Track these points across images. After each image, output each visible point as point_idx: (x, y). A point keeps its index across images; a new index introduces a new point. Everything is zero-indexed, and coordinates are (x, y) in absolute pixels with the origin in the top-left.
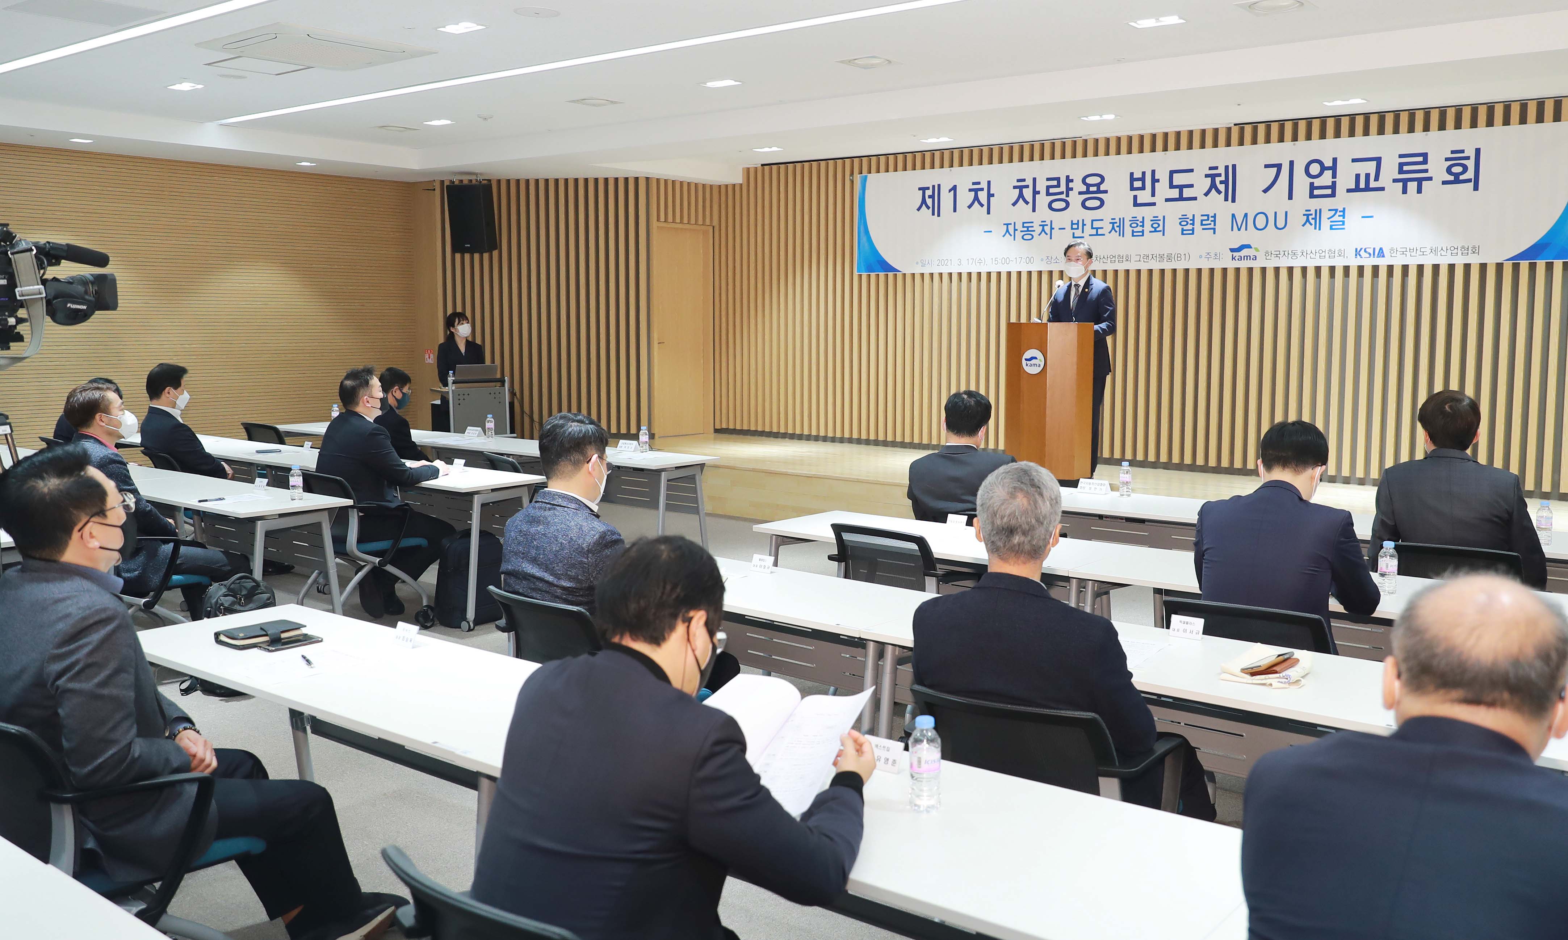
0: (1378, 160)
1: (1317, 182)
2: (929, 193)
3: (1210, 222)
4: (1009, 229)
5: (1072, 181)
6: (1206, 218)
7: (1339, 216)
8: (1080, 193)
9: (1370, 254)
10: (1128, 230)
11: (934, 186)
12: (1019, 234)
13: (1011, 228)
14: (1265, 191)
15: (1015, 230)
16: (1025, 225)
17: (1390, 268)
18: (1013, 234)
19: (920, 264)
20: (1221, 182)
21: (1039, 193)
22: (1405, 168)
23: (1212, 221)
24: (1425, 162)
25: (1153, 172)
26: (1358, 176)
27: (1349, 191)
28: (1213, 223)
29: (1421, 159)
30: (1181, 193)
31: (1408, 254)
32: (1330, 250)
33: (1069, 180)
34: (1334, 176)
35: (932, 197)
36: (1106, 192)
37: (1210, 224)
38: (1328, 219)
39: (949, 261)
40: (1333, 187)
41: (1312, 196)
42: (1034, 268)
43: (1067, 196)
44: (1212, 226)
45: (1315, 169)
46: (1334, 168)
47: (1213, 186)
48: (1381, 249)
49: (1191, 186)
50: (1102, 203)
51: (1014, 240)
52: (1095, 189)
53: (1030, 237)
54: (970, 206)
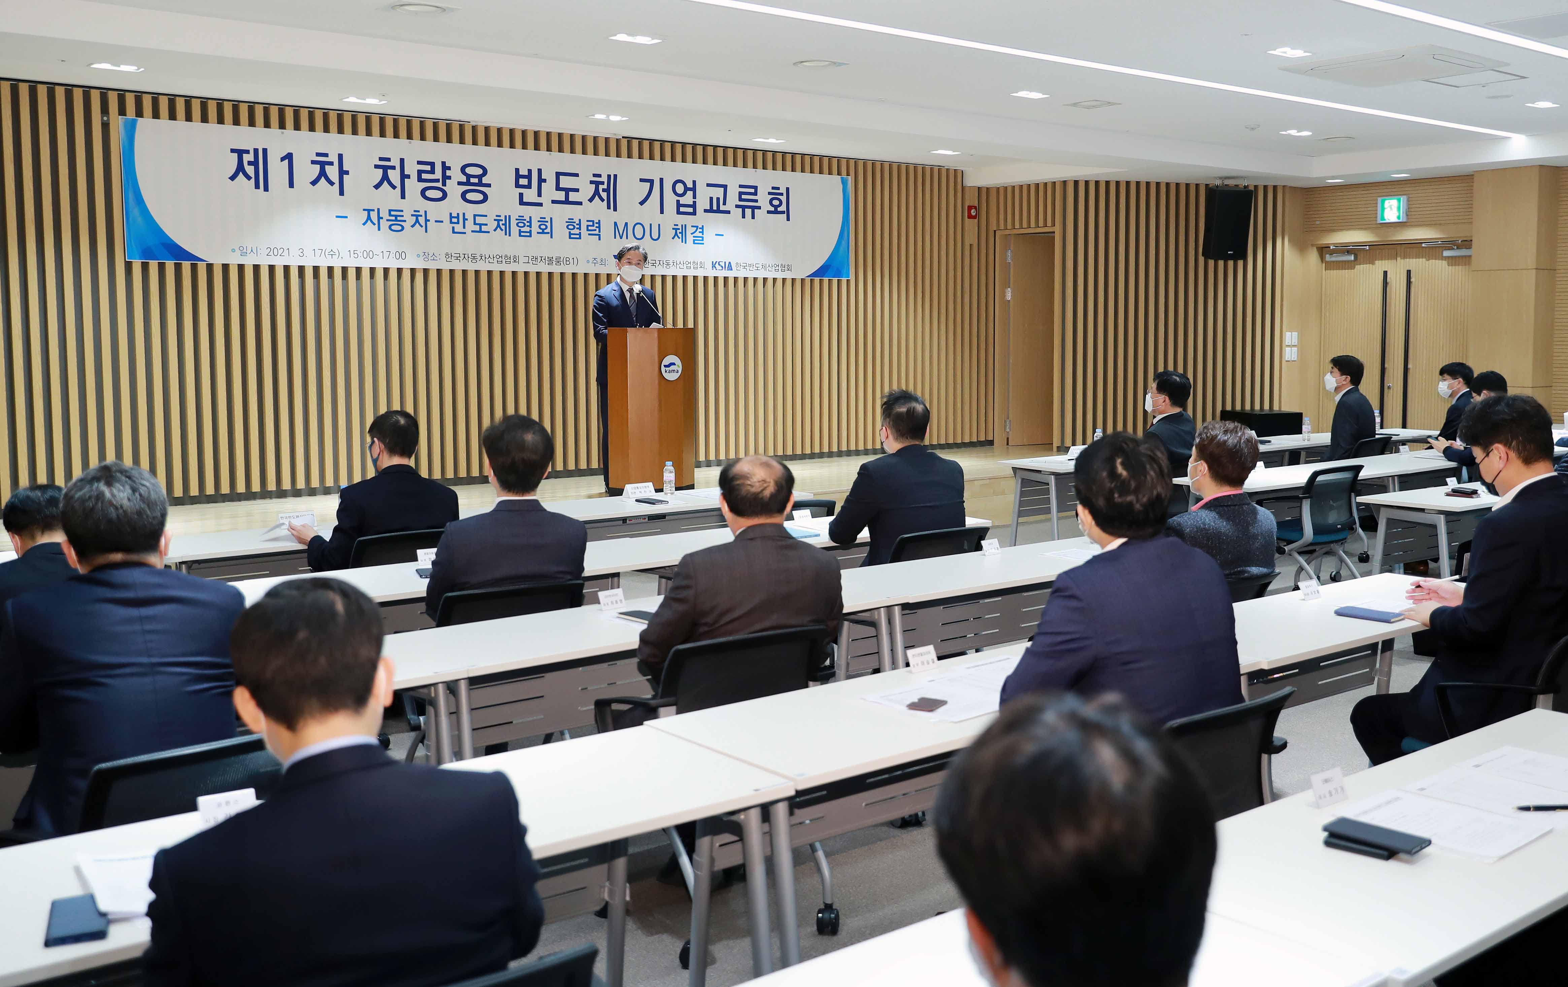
0: (725, 187)
1: (682, 200)
2: (249, 157)
3: (595, 227)
4: (371, 216)
5: (449, 168)
6: (591, 223)
7: (700, 232)
8: (460, 183)
9: (722, 267)
10: (515, 230)
11: (256, 151)
12: (384, 224)
13: (374, 216)
14: (642, 203)
15: (379, 218)
16: (393, 213)
17: (736, 280)
18: (376, 222)
19: (238, 252)
20: (604, 190)
21: (408, 177)
22: (744, 197)
23: (596, 227)
24: (756, 193)
26: (711, 199)
27: (706, 211)
28: (597, 229)
29: (753, 191)
30: (567, 196)
31: (748, 268)
32: (694, 262)
33: (445, 167)
34: (694, 197)
35: (254, 164)
36: (489, 185)
37: (596, 230)
38: (692, 234)
39: (286, 252)
40: (694, 206)
41: (679, 212)
42: (406, 265)
43: (444, 184)
44: (597, 232)
45: (680, 188)
46: (694, 189)
47: (597, 193)
48: (730, 263)
49: (577, 190)
50: (486, 198)
51: (379, 229)
52: (476, 180)
53: (400, 228)
54: (314, 183)
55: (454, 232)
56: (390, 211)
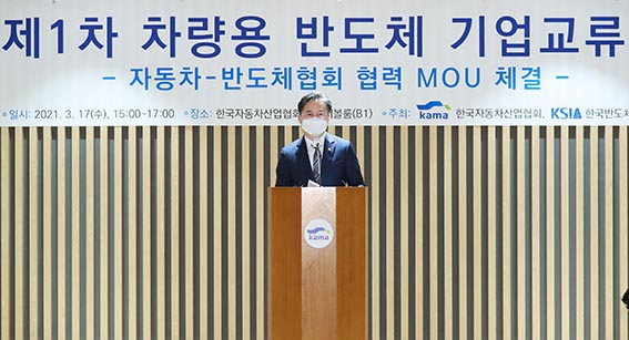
0: (571, 21)
1: (510, 40)
2: (22, 27)
3: (394, 76)
4: (139, 76)
5: (223, 23)
6: (389, 72)
7: (534, 75)
8: (234, 38)
9: (566, 114)
10: (296, 82)
11: (28, 20)
12: (152, 83)
13: (142, 76)
14: (455, 46)
15: (147, 77)
16: (161, 72)
17: (587, 129)
18: (144, 81)
19: (9, 116)
20: (405, 34)
21: (178, 35)
22: (598, 31)
24: (616, 26)
25: (326, 19)
26: (551, 36)
27: (542, 50)
28: (397, 78)
29: (612, 23)
30: (359, 44)
31: (604, 115)
32: (526, 110)
33: (218, 22)
34: (527, 35)
35: (27, 33)
36: (268, 38)
37: (394, 78)
38: (523, 78)
39: (54, 114)
40: (526, 45)
41: (505, 54)
42: (174, 123)
43: (217, 40)
44: (396, 81)
45: (507, 27)
46: (526, 26)
47: (396, 37)
48: (577, 109)
49: (371, 36)
50: (263, 50)
51: (147, 89)
52: (253, 34)
53: (169, 86)
54: (82, 47)
55: (227, 88)
56: (159, 70)
